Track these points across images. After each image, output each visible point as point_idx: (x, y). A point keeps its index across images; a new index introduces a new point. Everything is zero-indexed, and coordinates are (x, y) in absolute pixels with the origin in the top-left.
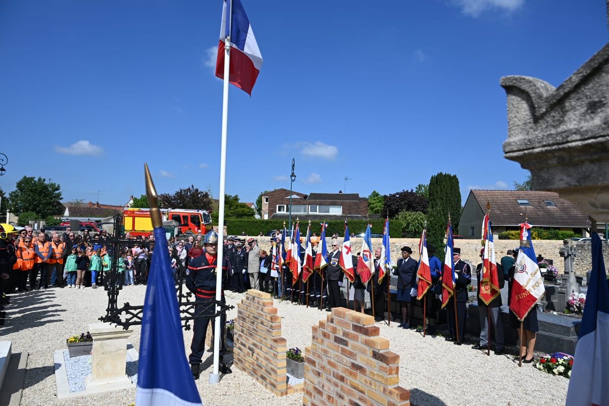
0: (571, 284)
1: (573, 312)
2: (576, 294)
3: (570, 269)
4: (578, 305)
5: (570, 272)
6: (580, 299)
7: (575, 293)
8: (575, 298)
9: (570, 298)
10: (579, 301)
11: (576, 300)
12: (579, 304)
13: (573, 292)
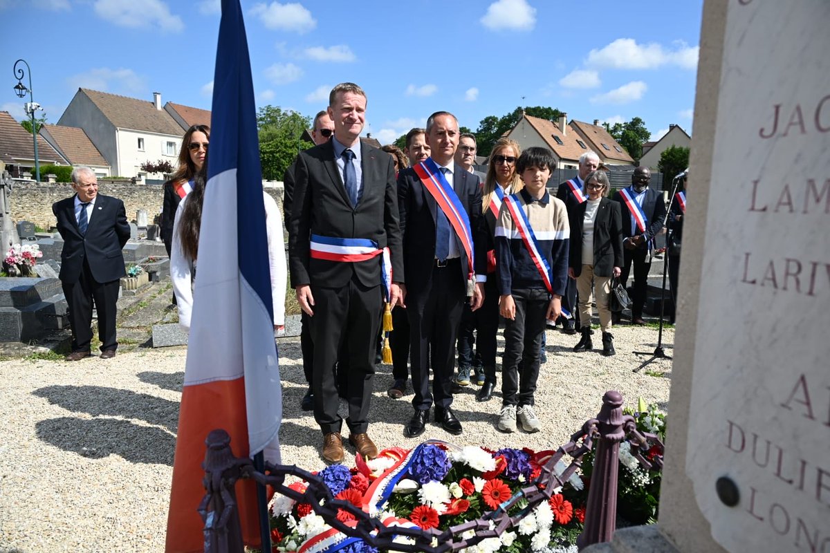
0: (7, 232)
1: (14, 275)
2: (17, 246)
3: (3, 208)
4: (21, 263)
5: (4, 214)
6: (23, 254)
7: (14, 245)
8: (15, 253)
9: (8, 254)
10: (23, 257)
11: (17, 255)
12: (23, 262)
13: (11, 245)
